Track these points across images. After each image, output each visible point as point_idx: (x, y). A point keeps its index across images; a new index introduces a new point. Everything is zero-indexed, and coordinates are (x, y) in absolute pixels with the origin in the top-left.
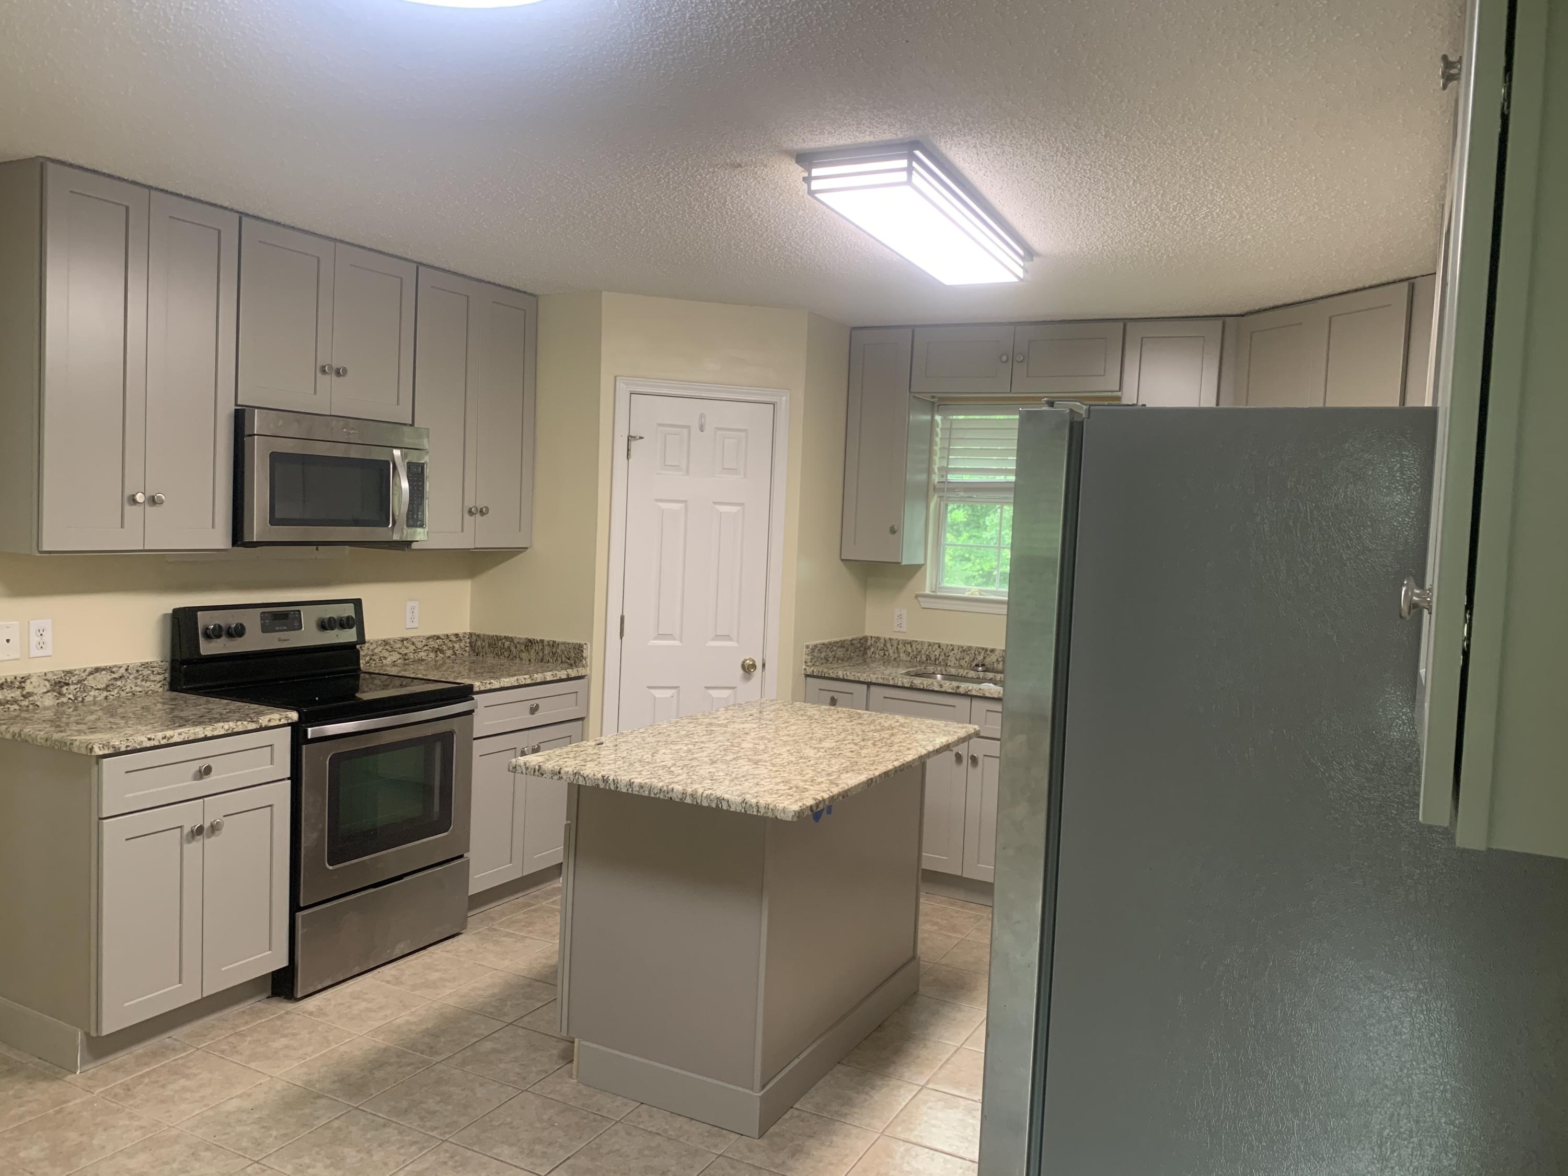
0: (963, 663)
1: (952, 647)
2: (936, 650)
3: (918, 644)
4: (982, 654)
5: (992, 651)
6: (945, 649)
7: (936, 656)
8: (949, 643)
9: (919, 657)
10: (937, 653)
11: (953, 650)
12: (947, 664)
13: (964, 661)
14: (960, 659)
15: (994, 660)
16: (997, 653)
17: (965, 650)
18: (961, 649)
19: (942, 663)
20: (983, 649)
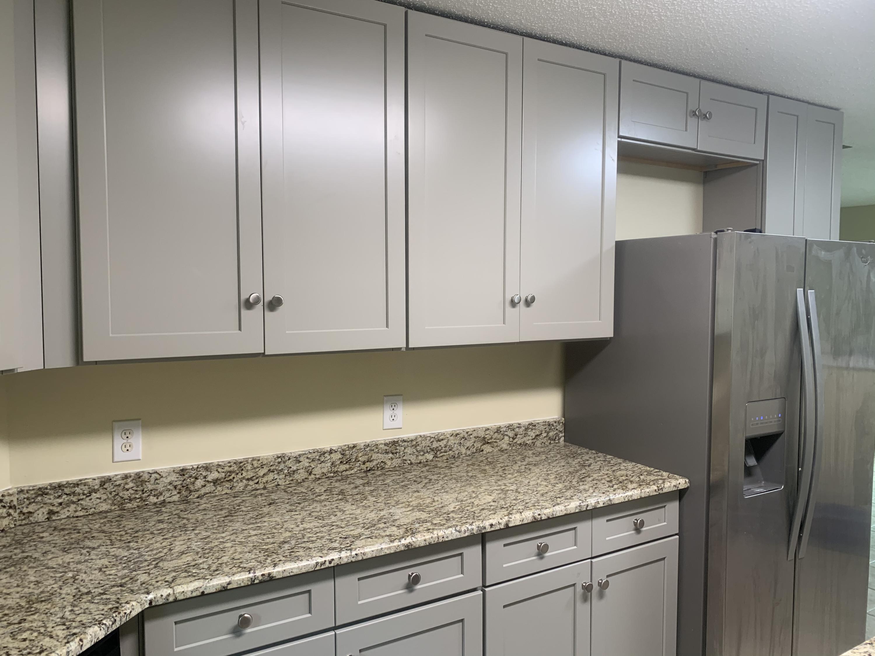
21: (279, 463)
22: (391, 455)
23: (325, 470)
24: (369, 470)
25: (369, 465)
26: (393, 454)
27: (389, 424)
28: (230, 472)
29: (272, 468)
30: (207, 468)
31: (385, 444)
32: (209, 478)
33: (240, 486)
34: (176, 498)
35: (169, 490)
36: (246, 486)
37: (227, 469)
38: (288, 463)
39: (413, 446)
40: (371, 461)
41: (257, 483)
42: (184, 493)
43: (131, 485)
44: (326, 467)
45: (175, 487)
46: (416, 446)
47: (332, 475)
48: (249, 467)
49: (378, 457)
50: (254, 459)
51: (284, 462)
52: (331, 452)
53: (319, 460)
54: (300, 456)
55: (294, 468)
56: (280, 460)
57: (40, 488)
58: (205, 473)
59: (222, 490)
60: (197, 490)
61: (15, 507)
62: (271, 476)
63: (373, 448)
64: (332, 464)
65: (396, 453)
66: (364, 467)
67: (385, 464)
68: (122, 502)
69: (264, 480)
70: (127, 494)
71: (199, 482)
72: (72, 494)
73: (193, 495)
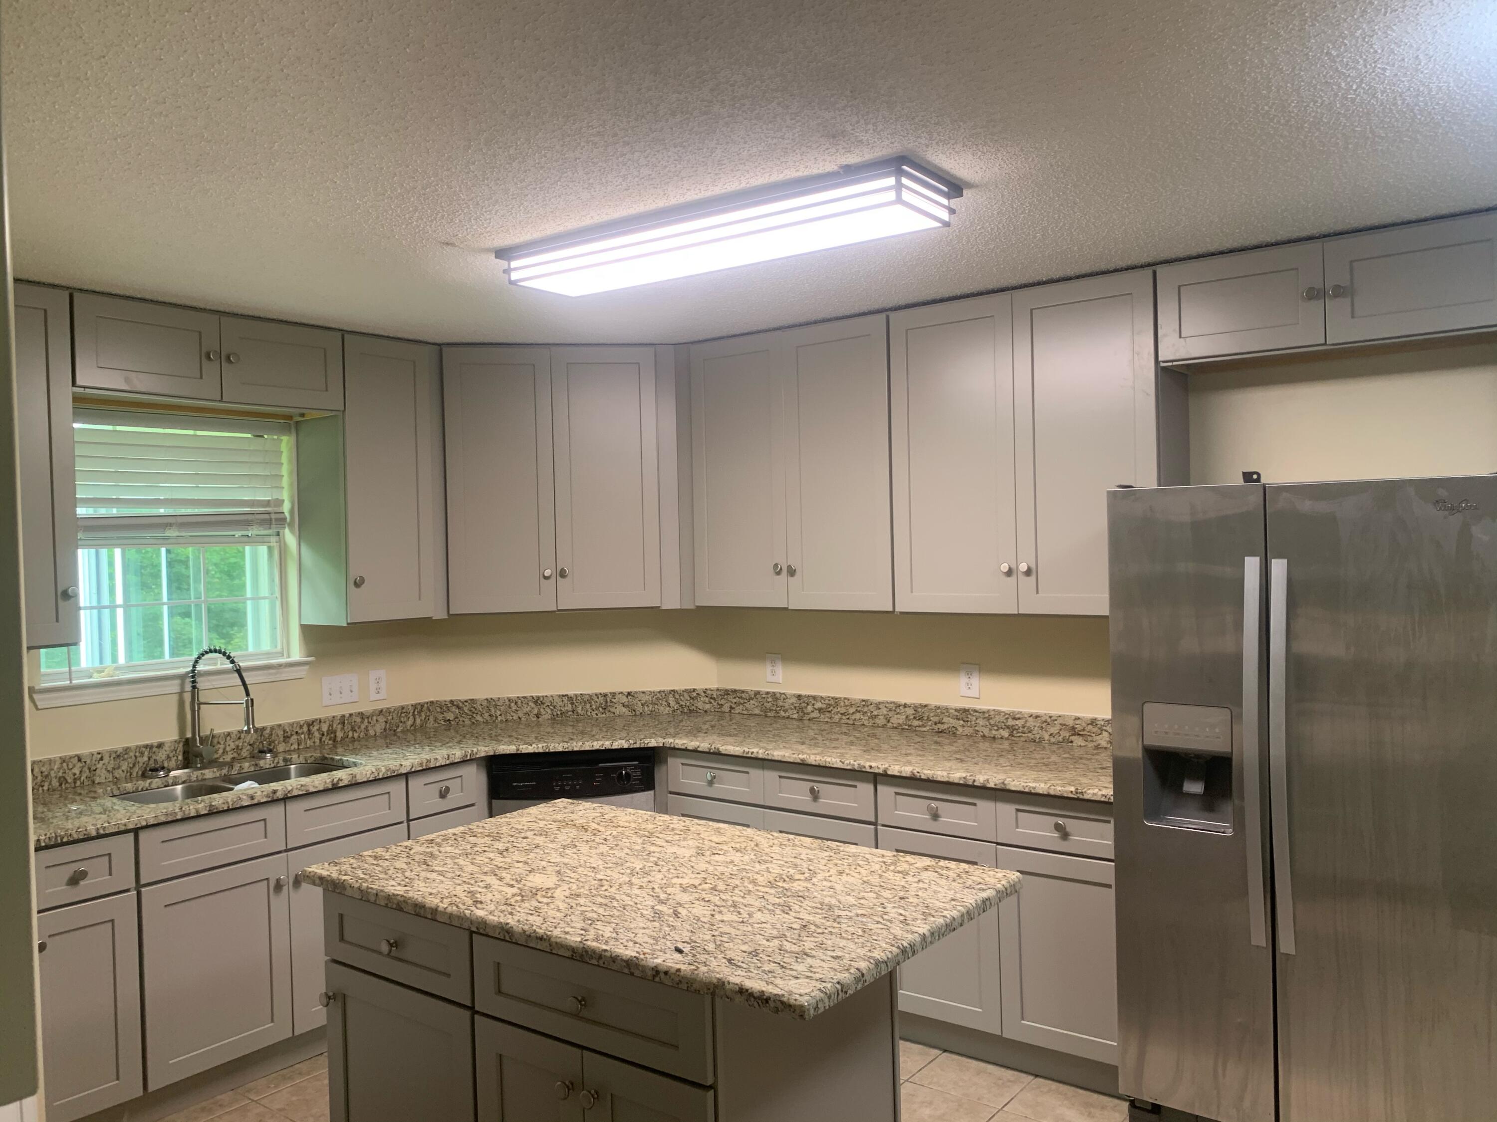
0: (118, 773)
1: (99, 756)
2: (74, 766)
3: (43, 766)
4: (146, 753)
5: (160, 746)
6: (88, 762)
7: (75, 774)
8: (94, 750)
10: (76, 771)
11: (101, 759)
12: (94, 782)
13: (120, 771)
14: (114, 769)
15: (164, 757)
16: (166, 747)
17: (118, 756)
18: (114, 755)
19: (86, 783)
20: (146, 746)
21: (864, 706)
22: (962, 722)
23: (901, 721)
24: (941, 732)
25: (941, 727)
26: (964, 721)
27: (964, 691)
28: (829, 704)
29: (859, 709)
30: (814, 698)
31: (956, 710)
32: (816, 707)
33: (837, 718)
34: (795, 716)
35: (792, 709)
36: (841, 719)
37: (827, 702)
38: (871, 707)
39: (985, 718)
40: (942, 723)
41: (848, 719)
42: (801, 714)
43: (770, 699)
44: (901, 719)
45: (795, 707)
46: (989, 719)
47: (907, 727)
48: (842, 704)
49: (949, 722)
50: (845, 698)
51: (868, 706)
52: (905, 706)
53: (895, 711)
54: (880, 703)
55: (875, 713)
56: (864, 703)
57: (726, 690)
58: (813, 702)
59: (824, 718)
60: (808, 714)
61: (714, 699)
62: (858, 716)
63: (944, 711)
64: (907, 717)
65: (968, 721)
66: (936, 727)
67: (957, 729)
68: (766, 711)
69: (853, 717)
70: (768, 705)
71: (810, 708)
72: (741, 698)
73: (807, 717)
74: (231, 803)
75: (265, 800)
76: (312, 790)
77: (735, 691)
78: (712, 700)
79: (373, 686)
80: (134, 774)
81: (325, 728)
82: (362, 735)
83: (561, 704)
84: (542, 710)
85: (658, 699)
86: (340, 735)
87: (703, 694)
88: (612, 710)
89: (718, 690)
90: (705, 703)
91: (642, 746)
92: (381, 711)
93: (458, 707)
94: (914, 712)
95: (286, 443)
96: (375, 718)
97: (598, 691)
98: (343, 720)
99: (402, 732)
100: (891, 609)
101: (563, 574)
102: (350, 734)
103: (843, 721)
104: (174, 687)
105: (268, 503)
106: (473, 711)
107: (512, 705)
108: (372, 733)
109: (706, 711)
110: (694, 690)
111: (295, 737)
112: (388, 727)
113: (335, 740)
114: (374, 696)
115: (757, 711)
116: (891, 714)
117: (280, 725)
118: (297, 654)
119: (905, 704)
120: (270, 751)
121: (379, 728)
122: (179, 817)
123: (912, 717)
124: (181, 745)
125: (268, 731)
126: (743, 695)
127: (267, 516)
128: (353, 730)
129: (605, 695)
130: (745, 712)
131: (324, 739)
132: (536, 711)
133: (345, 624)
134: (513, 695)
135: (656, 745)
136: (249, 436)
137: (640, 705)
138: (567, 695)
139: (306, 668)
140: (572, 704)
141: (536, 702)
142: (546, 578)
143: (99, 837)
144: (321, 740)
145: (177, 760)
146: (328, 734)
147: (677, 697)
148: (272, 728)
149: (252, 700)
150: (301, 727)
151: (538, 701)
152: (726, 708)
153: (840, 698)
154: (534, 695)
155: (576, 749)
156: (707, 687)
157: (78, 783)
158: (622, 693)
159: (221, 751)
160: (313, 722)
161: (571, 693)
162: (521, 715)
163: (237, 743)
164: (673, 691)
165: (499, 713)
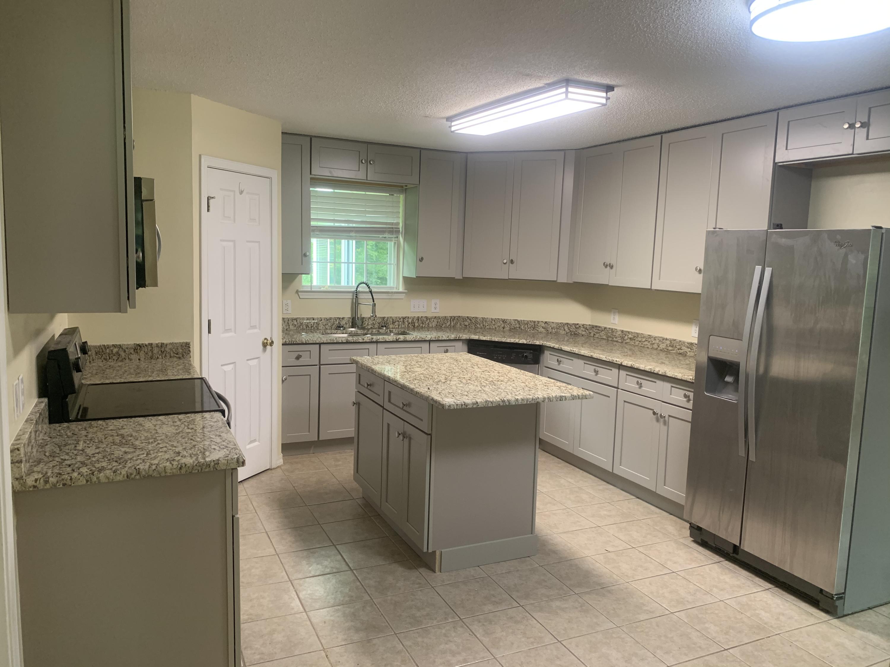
0: (327, 327)
2: (312, 321)
3: (301, 320)
4: (338, 320)
5: (343, 318)
7: (311, 325)
8: (319, 316)
9: (301, 327)
10: (312, 323)
11: (321, 320)
12: (318, 329)
14: (326, 325)
15: (344, 323)
16: (345, 319)
18: (326, 319)
19: (315, 328)
20: (338, 318)
21: (649, 338)
23: (664, 347)
24: (680, 354)
25: (681, 351)
26: (691, 349)
27: (694, 334)
28: (634, 336)
29: (647, 339)
30: (629, 332)
31: (688, 343)
32: (629, 337)
33: (637, 343)
34: (620, 341)
35: (619, 337)
36: (639, 344)
37: (634, 335)
40: (681, 349)
41: (642, 344)
42: (622, 340)
43: (610, 332)
44: (662, 346)
45: (620, 337)
47: (666, 350)
48: (640, 336)
49: (685, 349)
50: (642, 334)
51: (651, 338)
52: (666, 339)
53: (662, 341)
54: (656, 337)
55: (654, 342)
56: (649, 337)
57: (593, 326)
58: (628, 334)
59: (632, 343)
60: (625, 340)
61: (587, 329)
62: (646, 343)
63: (683, 343)
64: (667, 345)
65: (692, 349)
66: (678, 351)
67: (687, 353)
68: (608, 337)
69: (644, 343)
70: (609, 334)
71: (626, 337)
72: (598, 330)
73: (625, 342)
74: (355, 340)
75: (368, 341)
76: (387, 340)
77: (596, 326)
78: (586, 330)
79: (433, 306)
80: (333, 328)
81: (410, 321)
82: (426, 326)
83: (514, 323)
84: (505, 325)
85: (559, 326)
86: (416, 324)
87: (582, 326)
88: (538, 329)
89: (589, 325)
90: (582, 331)
91: (533, 343)
92: (436, 317)
93: (470, 320)
94: (670, 343)
95: (402, 197)
96: (432, 320)
97: (531, 320)
98: (418, 319)
99: (445, 327)
100: (650, 288)
101: (512, 262)
102: (421, 325)
103: (639, 345)
104: (350, 296)
105: (392, 224)
106: (476, 323)
107: (493, 321)
108: (430, 325)
109: (583, 335)
110: (578, 324)
111: (397, 323)
112: (438, 324)
113: (414, 327)
114: (433, 310)
115: (604, 337)
116: (660, 343)
117: (391, 317)
118: (401, 289)
119: (666, 338)
120: (385, 326)
121: (434, 324)
122: (335, 342)
123: (669, 345)
124: (351, 319)
125: (386, 319)
126: (600, 329)
127: (392, 229)
128: (423, 323)
129: (535, 322)
130: (599, 337)
131: (409, 325)
132: (503, 326)
133: (415, 277)
134: (494, 317)
135: (539, 344)
136: (388, 195)
137: (551, 328)
138: (517, 320)
139: (404, 294)
140: (519, 324)
141: (503, 322)
142: (505, 264)
143: (306, 344)
144: (408, 326)
145: (349, 325)
146: (411, 323)
147: (569, 327)
148: (388, 318)
149: (375, 304)
150: (400, 319)
151: (504, 321)
152: (592, 335)
153: (639, 333)
154: (503, 318)
155: (503, 341)
156: (585, 323)
157: (312, 328)
158: (542, 322)
159: (366, 324)
160: (405, 317)
161: (519, 319)
162: (496, 327)
163: (373, 322)
164: (567, 323)
165: (487, 324)
